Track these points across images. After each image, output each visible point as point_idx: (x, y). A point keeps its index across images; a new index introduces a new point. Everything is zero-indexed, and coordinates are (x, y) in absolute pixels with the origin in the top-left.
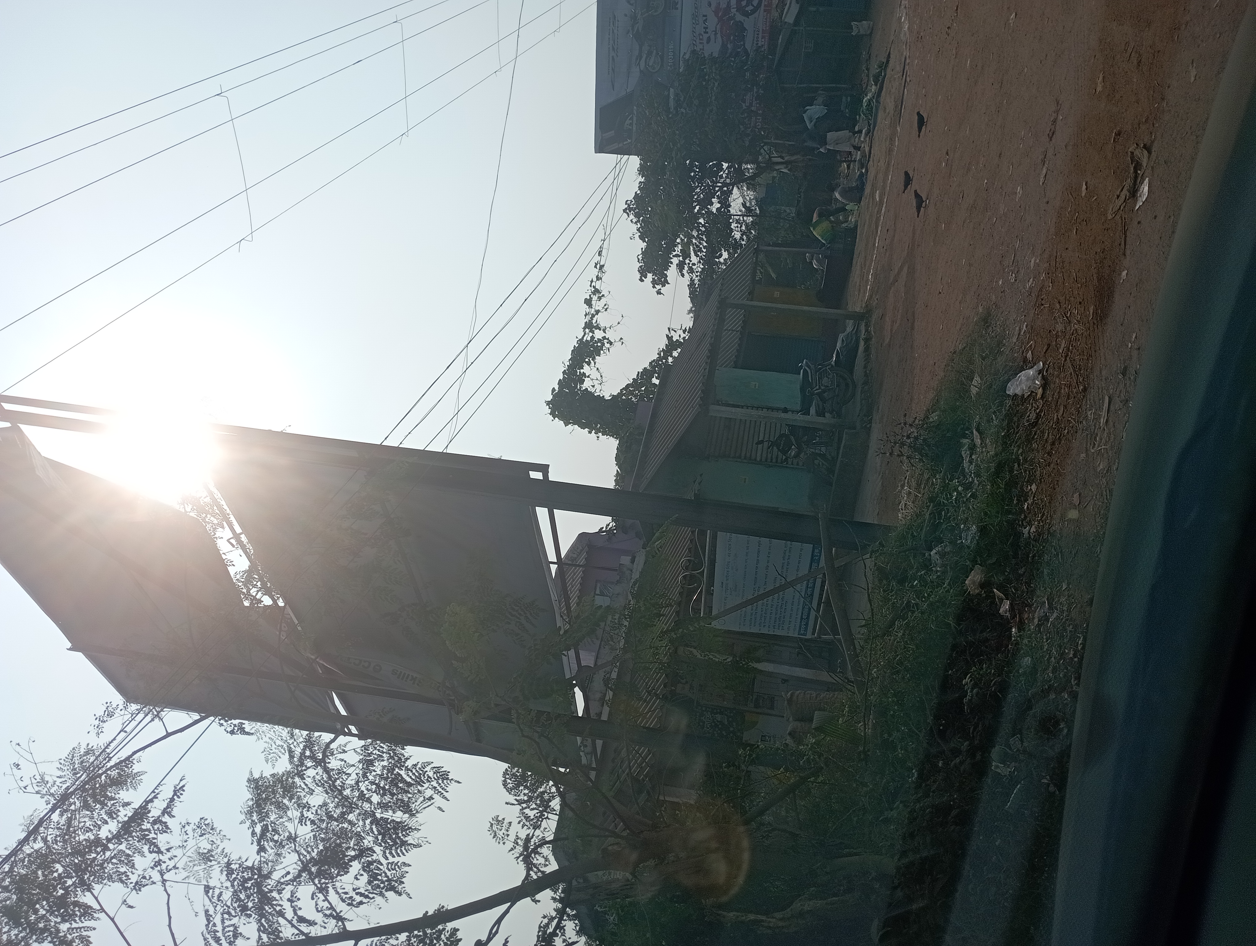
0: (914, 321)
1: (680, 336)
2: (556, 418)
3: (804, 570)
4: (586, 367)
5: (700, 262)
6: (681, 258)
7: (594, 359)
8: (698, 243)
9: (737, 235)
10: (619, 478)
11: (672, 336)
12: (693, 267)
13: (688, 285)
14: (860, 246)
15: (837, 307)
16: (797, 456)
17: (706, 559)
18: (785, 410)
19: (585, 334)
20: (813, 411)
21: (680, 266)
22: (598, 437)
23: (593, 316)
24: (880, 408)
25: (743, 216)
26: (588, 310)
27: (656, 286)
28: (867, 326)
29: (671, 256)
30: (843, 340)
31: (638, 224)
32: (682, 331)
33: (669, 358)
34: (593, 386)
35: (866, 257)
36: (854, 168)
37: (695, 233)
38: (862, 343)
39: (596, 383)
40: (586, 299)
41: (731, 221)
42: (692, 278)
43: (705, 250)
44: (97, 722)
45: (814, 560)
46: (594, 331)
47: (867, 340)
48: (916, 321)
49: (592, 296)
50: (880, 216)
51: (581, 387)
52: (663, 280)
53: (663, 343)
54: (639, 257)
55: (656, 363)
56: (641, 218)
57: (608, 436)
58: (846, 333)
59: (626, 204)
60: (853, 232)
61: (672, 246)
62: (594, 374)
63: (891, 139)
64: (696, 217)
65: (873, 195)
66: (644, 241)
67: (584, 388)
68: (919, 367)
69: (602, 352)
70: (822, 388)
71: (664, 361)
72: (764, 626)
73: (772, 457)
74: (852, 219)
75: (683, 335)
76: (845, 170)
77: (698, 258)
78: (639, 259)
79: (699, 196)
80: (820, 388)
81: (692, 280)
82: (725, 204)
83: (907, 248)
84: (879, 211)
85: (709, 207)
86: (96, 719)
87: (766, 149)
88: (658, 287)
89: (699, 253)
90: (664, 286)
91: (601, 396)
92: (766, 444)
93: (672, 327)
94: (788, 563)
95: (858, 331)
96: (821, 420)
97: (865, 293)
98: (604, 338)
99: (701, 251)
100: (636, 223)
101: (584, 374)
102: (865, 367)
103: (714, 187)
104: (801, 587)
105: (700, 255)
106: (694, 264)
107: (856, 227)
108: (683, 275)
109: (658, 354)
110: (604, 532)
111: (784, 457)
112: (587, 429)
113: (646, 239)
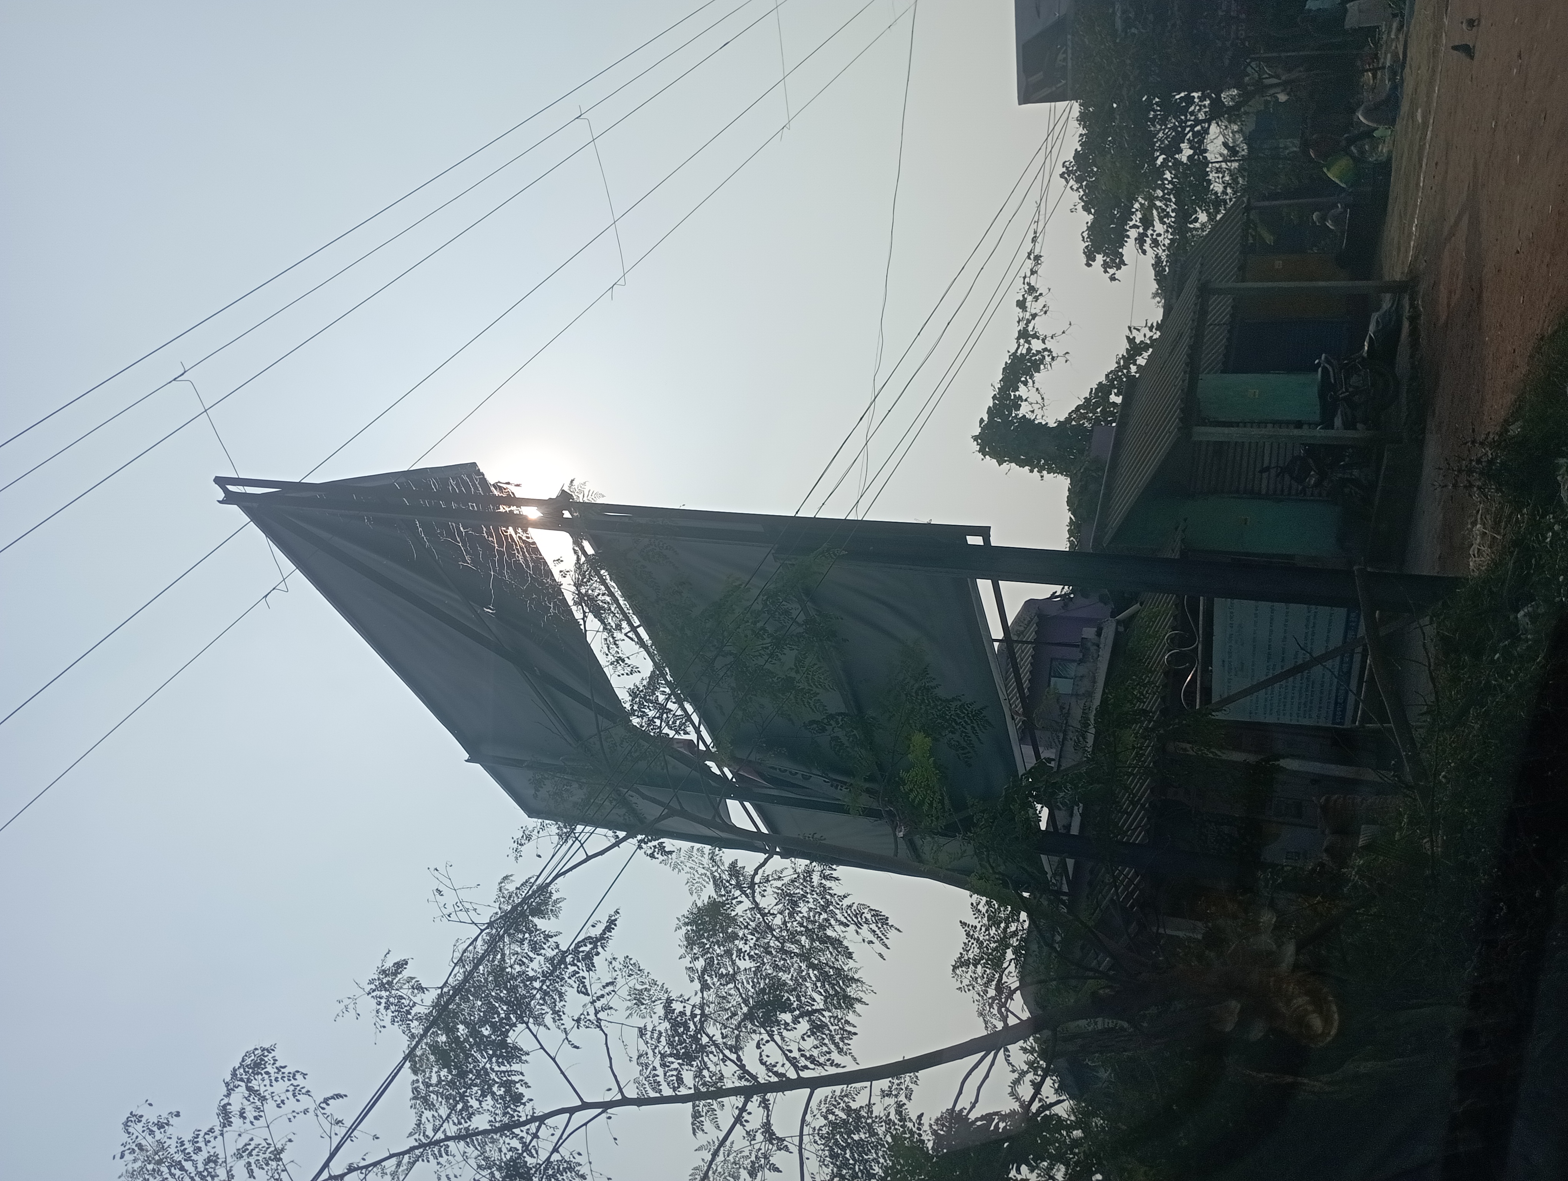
0: (1481, 292)
1: (1145, 336)
2: (987, 457)
3: (1336, 640)
4: (1022, 387)
5: (1167, 231)
6: (1141, 230)
7: (1031, 377)
8: (1164, 207)
9: (1218, 187)
10: (1075, 529)
11: (1134, 338)
12: (1158, 238)
13: (1153, 265)
14: (1396, 187)
15: (1367, 279)
16: (1318, 484)
17: (1201, 632)
18: (1299, 425)
19: (1019, 346)
20: (1338, 421)
21: (1141, 240)
22: (1042, 477)
23: (1029, 322)
24: (1437, 412)
25: (1225, 161)
26: (1021, 316)
27: (1108, 269)
28: (1412, 299)
29: (1128, 228)
30: (1377, 322)
31: (1080, 190)
32: (1147, 328)
33: (1131, 366)
34: (1033, 412)
35: (1406, 203)
36: (1382, 80)
37: (1159, 193)
38: (1406, 324)
39: (1036, 407)
40: (1018, 301)
41: (1208, 169)
42: (1158, 254)
43: (1173, 215)
44: (515, 845)
45: (1349, 627)
46: (1030, 341)
47: (1413, 319)
48: (1484, 291)
49: (1026, 296)
50: (1425, 144)
51: (1017, 415)
52: (1117, 261)
53: (1123, 348)
54: (1084, 234)
55: (1114, 375)
56: (1084, 183)
57: (1056, 475)
58: (1382, 311)
59: (1063, 167)
60: (1385, 167)
61: (1127, 215)
62: (1034, 396)
63: (1435, 36)
64: (1159, 172)
65: (1412, 115)
66: (1090, 213)
67: (1021, 415)
68: (1491, 355)
69: (1042, 367)
70: (1351, 389)
71: (1125, 371)
72: (1284, 714)
73: (1283, 488)
74: (1383, 149)
75: (1149, 334)
76: (1369, 81)
77: (1165, 226)
78: (1083, 237)
79: (1162, 142)
80: (1347, 390)
81: (1158, 257)
82: (1199, 148)
83: (1466, 189)
84: (1423, 137)
85: (1177, 156)
86: (514, 842)
87: (1254, 66)
88: (1111, 271)
89: (1165, 220)
90: (1119, 268)
91: (1043, 423)
92: (1273, 472)
93: (1134, 324)
94: (1313, 634)
95: (1399, 307)
96: (1350, 434)
97: (1407, 252)
98: (1045, 350)
99: (1168, 216)
100: (1077, 190)
101: (1020, 397)
102: (1412, 356)
103: (1184, 129)
104: (1334, 664)
105: (1167, 222)
106: (1159, 235)
107: (1389, 159)
108: (1144, 252)
109: (1117, 363)
110: (1058, 597)
111: (1300, 487)
112: (1027, 468)
113: (1093, 211)
